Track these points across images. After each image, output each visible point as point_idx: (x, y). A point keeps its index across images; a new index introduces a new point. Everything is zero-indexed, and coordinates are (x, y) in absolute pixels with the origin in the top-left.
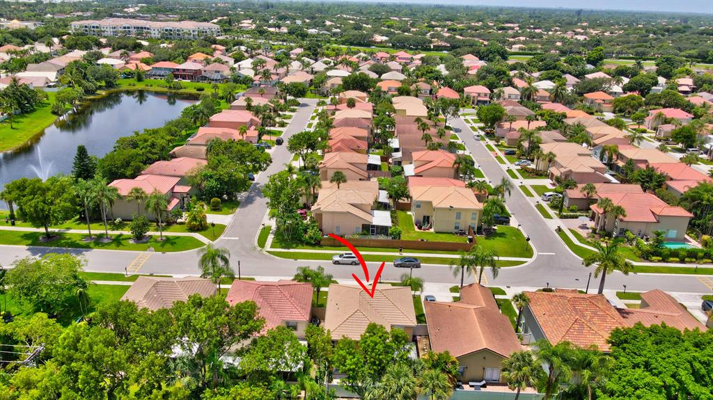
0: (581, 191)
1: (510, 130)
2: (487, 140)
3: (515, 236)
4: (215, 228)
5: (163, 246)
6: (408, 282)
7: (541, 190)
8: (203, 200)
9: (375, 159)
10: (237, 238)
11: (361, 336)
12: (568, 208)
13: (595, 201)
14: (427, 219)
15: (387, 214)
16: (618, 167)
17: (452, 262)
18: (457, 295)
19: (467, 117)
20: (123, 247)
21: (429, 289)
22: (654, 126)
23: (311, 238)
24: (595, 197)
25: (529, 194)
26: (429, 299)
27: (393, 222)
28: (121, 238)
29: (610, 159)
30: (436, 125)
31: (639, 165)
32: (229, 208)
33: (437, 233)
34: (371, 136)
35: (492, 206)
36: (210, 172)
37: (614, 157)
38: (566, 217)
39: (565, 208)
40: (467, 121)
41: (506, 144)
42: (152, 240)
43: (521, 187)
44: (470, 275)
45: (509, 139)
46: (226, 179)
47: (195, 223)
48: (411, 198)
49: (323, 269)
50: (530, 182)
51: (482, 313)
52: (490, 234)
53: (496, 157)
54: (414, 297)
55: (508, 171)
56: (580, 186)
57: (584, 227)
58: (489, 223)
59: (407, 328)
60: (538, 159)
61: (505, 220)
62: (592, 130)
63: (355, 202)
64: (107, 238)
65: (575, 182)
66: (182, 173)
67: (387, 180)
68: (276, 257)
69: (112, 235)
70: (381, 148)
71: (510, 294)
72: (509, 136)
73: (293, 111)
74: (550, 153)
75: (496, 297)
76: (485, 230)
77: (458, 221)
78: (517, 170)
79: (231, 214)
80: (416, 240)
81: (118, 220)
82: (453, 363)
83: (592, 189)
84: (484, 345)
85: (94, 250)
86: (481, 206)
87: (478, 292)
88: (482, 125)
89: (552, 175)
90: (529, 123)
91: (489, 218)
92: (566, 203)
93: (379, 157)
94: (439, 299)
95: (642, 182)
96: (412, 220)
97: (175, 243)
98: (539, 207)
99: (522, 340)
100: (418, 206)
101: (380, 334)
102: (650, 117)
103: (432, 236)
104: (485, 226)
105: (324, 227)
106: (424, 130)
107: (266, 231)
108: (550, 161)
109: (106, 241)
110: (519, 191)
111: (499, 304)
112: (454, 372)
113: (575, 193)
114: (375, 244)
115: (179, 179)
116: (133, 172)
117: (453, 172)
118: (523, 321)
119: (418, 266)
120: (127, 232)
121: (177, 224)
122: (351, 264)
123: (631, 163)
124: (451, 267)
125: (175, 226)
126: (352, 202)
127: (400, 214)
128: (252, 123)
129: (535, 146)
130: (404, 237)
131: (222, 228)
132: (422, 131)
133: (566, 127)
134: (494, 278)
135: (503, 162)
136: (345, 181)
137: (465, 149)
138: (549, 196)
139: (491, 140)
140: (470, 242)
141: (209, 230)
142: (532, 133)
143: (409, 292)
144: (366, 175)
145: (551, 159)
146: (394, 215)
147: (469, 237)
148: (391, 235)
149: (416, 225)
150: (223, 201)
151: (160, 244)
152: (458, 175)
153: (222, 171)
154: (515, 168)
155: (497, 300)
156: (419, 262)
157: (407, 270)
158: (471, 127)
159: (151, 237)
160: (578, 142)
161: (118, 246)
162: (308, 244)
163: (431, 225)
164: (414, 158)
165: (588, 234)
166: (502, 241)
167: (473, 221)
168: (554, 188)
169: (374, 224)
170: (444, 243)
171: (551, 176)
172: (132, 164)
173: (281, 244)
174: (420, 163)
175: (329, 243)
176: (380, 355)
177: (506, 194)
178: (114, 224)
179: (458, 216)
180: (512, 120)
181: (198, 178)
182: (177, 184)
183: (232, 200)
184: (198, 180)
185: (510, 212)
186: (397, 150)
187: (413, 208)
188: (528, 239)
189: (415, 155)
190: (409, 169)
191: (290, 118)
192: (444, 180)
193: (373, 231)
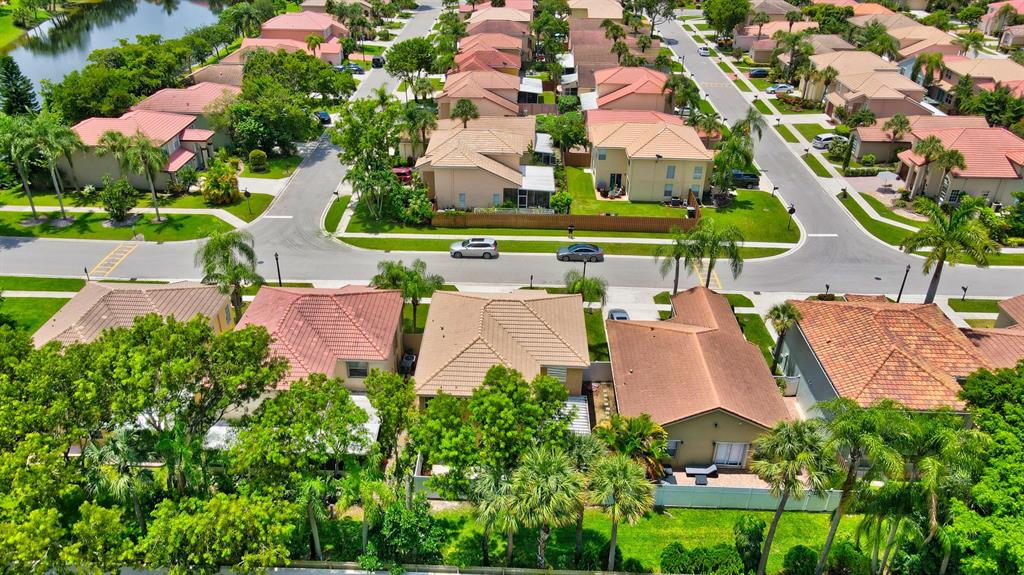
0: (884, 129)
1: (760, 37)
2: (720, 55)
3: (768, 206)
4: (251, 201)
5: (159, 231)
6: (577, 287)
7: (811, 132)
8: (236, 154)
9: (532, 84)
10: (291, 217)
11: (475, 391)
12: (859, 158)
13: (907, 146)
14: (617, 180)
15: (549, 171)
16: (942, 92)
17: (658, 251)
18: (667, 308)
19: (688, 22)
20: (91, 234)
21: (617, 298)
22: (995, 29)
23: (415, 213)
24: (907, 138)
25: (791, 139)
26: (615, 316)
27: (557, 185)
28: (88, 218)
29: (929, 78)
30: (636, 33)
31: (980, 86)
32: (283, 168)
33: (633, 202)
34: (527, 50)
35: (729, 154)
36: (247, 105)
37: (936, 75)
38: (855, 174)
39: (853, 159)
40: (687, 28)
41: (752, 61)
42: (142, 221)
43: (777, 127)
44: (690, 272)
45: (757, 52)
46: (273, 118)
47: (216, 191)
48: (591, 145)
49: (423, 265)
50: (791, 120)
51: (711, 341)
52: (725, 204)
53: (735, 81)
54: (588, 312)
55: (755, 102)
56: (881, 122)
57: (887, 190)
58: (724, 184)
59: (571, 370)
60: (807, 79)
61: (752, 180)
62: (895, 33)
63: (492, 150)
64: (65, 219)
65: (873, 115)
66: (198, 109)
67: (552, 119)
68: (353, 247)
69: (73, 215)
70: (546, 70)
71: (762, 305)
72: (757, 46)
73: (407, 16)
74: (829, 69)
75: (738, 310)
76: (716, 196)
77: (670, 181)
78: (771, 101)
79: (283, 177)
80: (597, 214)
81: (87, 190)
82: (656, 435)
83: (904, 124)
84: (716, 402)
85: (41, 239)
86: (710, 155)
87: (705, 302)
88: (712, 33)
89: (831, 105)
90: (791, 25)
91: (724, 175)
92: (856, 152)
93: (540, 82)
94: (635, 316)
95: (987, 112)
96: (592, 182)
97: (181, 226)
98: (809, 158)
99: (784, 387)
100: (602, 157)
101: (511, 387)
102: (990, 14)
103: (624, 208)
104: (716, 190)
105: (438, 195)
106: (615, 38)
107: (340, 205)
108: (827, 83)
109: (62, 224)
110: (773, 134)
111: (744, 323)
112: (657, 452)
113: (873, 133)
114: (526, 221)
115: (195, 118)
116: (112, 107)
117: (662, 101)
118: (785, 353)
119: (599, 259)
120: (99, 210)
121: (190, 194)
122: (483, 257)
123: (966, 84)
124: (656, 261)
125: (186, 198)
126: (487, 151)
127: (571, 173)
128: (333, 32)
129: (801, 60)
130: (577, 210)
131: (266, 200)
132: (613, 40)
133: (852, 31)
134: (735, 277)
135: (745, 88)
136: (476, 117)
137: (683, 70)
138: (827, 139)
139: (726, 55)
140: (690, 217)
141: (243, 203)
142: (797, 38)
143: (578, 303)
144: (516, 108)
145: (830, 80)
146: (560, 174)
147: (689, 208)
148: (554, 205)
149: (599, 190)
150: (272, 156)
151: (154, 228)
152: (672, 108)
153: (265, 103)
154: (765, 97)
155: (738, 317)
156: (601, 251)
157: (579, 266)
158: (695, 37)
159: (141, 216)
160: (875, 51)
161: (81, 232)
162: (411, 224)
163: (624, 190)
164: (598, 81)
165: (894, 201)
166: (748, 216)
167: (697, 182)
168: (834, 127)
169: (524, 187)
170: (645, 219)
171: (829, 109)
172: (111, 92)
173: (364, 226)
174: (606, 89)
175: (446, 222)
176: (507, 430)
177: (754, 135)
178: (82, 196)
179: (671, 173)
180: (763, 20)
181: (226, 116)
182: (190, 126)
183: (289, 155)
184: (226, 121)
185: (758, 168)
186: (570, 71)
187: (593, 162)
188: (792, 211)
189: (600, 76)
190: (589, 100)
191: (399, 28)
192: (648, 114)
193: (522, 201)
